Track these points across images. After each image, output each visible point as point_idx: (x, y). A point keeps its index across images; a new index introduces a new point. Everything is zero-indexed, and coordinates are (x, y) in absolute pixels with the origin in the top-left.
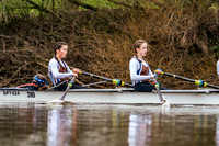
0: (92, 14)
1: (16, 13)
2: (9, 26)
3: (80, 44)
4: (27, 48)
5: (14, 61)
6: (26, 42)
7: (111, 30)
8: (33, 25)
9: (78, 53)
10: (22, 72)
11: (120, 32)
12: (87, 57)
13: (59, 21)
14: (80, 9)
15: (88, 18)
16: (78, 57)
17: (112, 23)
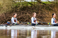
0: (45, 5)
1: (25, 5)
2: (23, 9)
3: (42, 13)
4: (28, 14)
5: (24, 18)
6: (27, 13)
7: (50, 10)
8: (29, 8)
9: (41, 16)
10: (26, 20)
11: (52, 10)
12: (44, 17)
13: (36, 7)
14: (42, 4)
15: (44, 6)
16: (41, 17)
17: (50, 8)
